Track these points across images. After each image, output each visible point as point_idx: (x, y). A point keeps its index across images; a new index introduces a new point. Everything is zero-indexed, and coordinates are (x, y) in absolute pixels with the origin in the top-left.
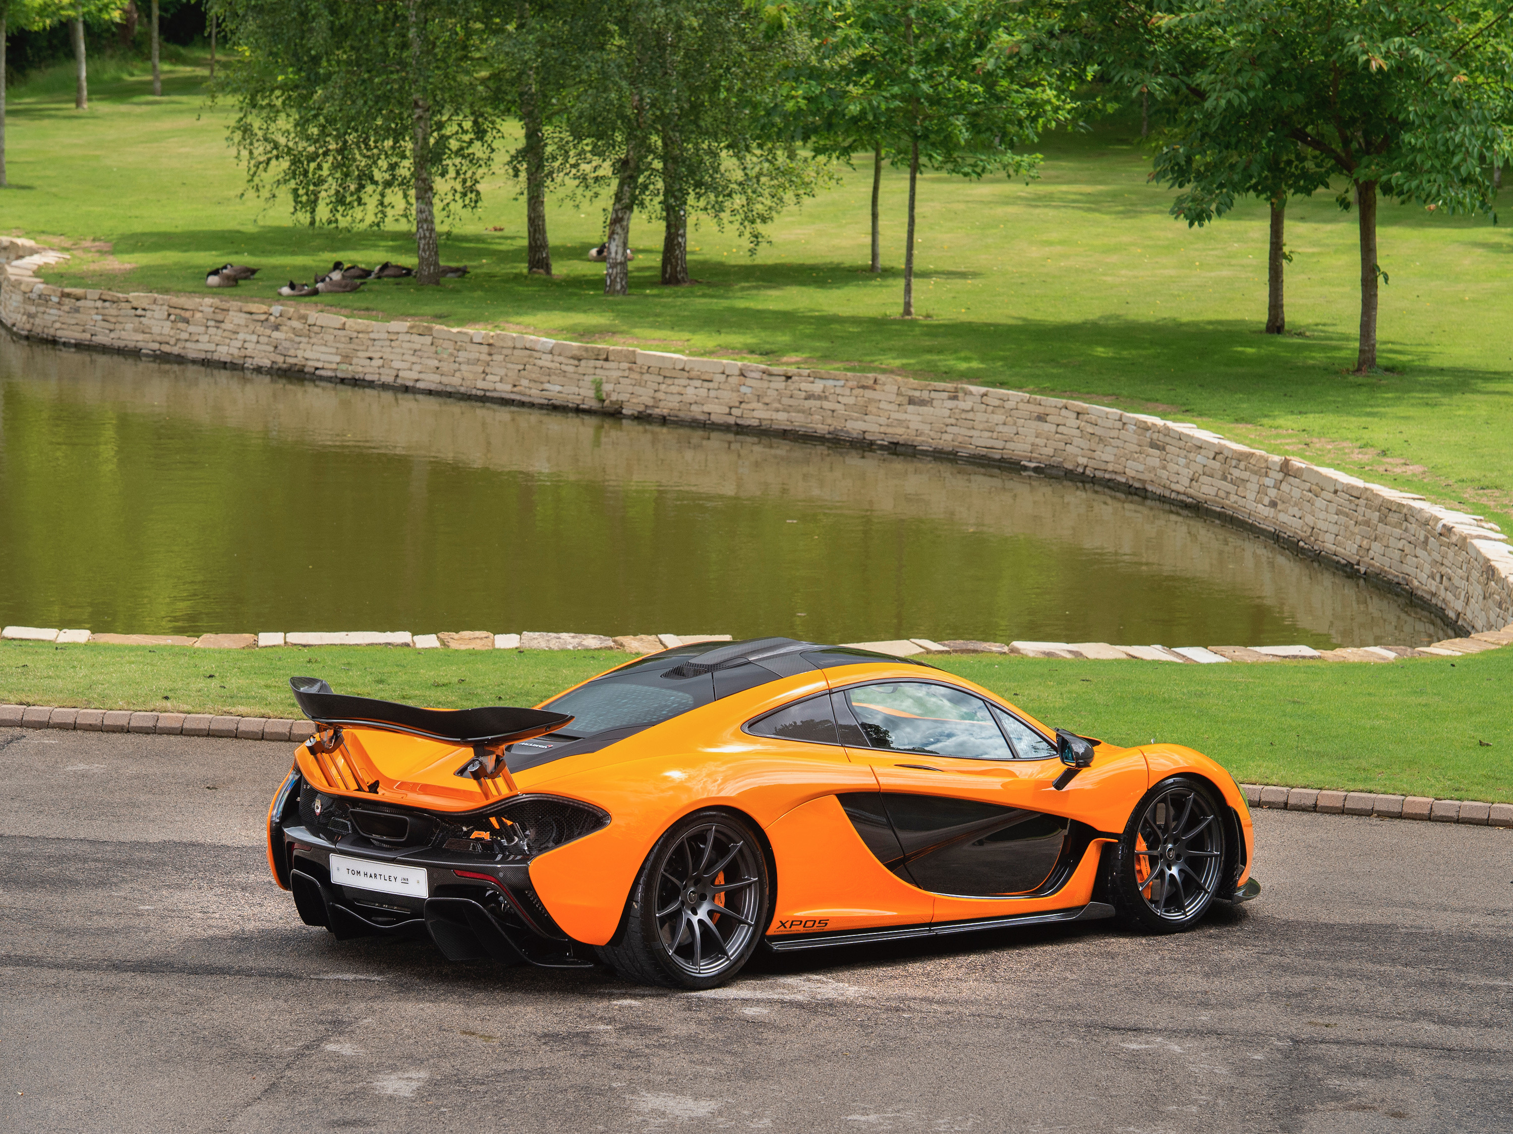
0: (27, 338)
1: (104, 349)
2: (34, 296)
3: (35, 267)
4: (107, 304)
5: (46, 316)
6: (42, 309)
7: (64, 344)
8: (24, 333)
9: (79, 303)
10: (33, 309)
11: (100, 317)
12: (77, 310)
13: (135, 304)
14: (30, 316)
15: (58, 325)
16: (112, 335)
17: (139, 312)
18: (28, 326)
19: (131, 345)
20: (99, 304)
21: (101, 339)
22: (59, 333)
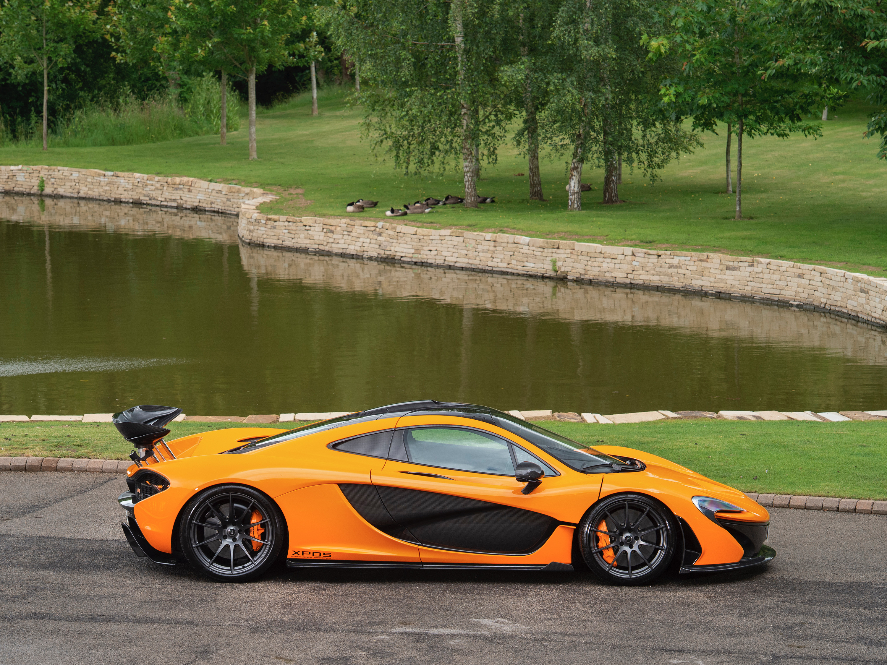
0: (249, 244)
1: (290, 249)
2: (252, 220)
3: (258, 204)
4: (290, 224)
5: (259, 231)
6: (256, 227)
7: (268, 246)
8: (248, 241)
9: (276, 224)
10: (252, 228)
11: (287, 231)
12: (275, 228)
13: (305, 223)
14: (250, 231)
15: (265, 236)
16: (293, 241)
17: (307, 228)
18: (250, 237)
19: (303, 246)
20: (286, 224)
21: (288, 243)
22: (265, 241)
